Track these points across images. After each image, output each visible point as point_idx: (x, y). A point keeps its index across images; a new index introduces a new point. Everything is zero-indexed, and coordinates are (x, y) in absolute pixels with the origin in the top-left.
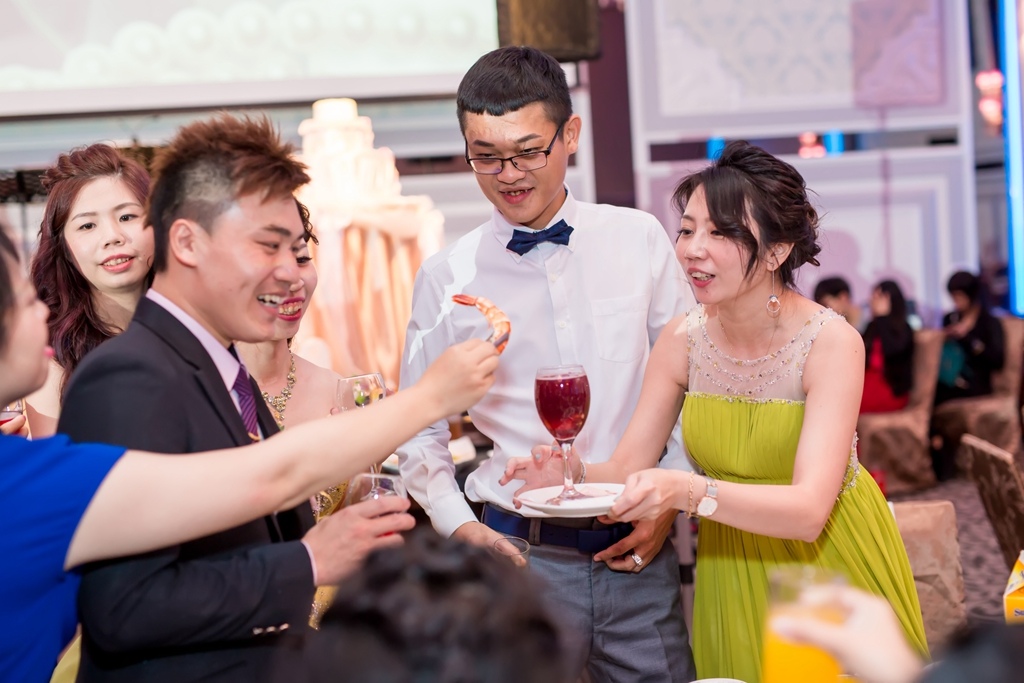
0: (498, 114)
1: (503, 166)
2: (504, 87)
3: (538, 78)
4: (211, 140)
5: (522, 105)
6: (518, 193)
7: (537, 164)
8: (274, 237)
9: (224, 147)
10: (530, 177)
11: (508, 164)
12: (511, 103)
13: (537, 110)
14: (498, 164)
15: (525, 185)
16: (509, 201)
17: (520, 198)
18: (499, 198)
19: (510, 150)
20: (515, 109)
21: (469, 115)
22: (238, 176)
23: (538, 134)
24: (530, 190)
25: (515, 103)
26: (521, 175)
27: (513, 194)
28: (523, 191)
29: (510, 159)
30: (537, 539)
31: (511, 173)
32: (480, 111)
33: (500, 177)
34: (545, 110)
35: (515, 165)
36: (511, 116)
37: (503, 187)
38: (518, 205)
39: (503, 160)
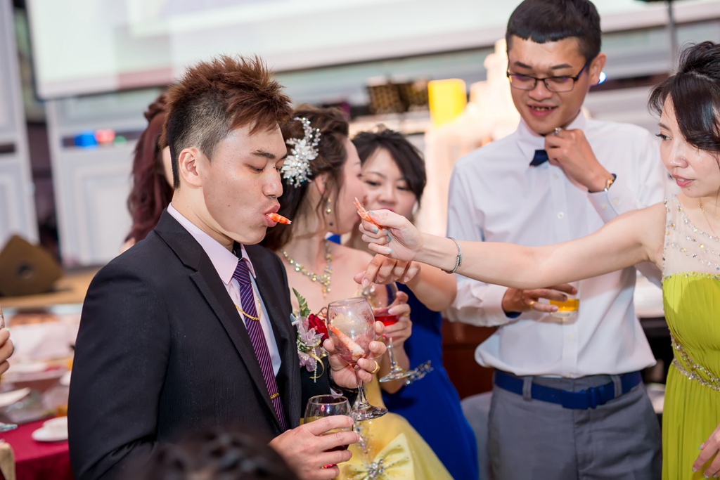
0: (541, 42)
1: (536, 84)
2: (549, 20)
3: (579, 17)
4: (212, 80)
5: (561, 38)
6: (543, 110)
7: (564, 88)
8: (259, 161)
9: (221, 86)
10: (556, 98)
11: (540, 84)
12: (553, 35)
13: (572, 44)
14: (532, 82)
15: (549, 103)
16: (534, 115)
17: (543, 114)
18: (526, 110)
19: (543, 72)
20: (555, 40)
21: (516, 39)
22: (232, 111)
23: (569, 63)
24: (553, 108)
25: (557, 35)
26: (548, 94)
27: (538, 109)
28: (547, 108)
29: (543, 80)
30: (529, 396)
31: (540, 91)
32: (525, 38)
33: (531, 94)
34: (579, 45)
35: (546, 85)
36: (550, 45)
37: (531, 102)
38: (541, 119)
39: (537, 80)
